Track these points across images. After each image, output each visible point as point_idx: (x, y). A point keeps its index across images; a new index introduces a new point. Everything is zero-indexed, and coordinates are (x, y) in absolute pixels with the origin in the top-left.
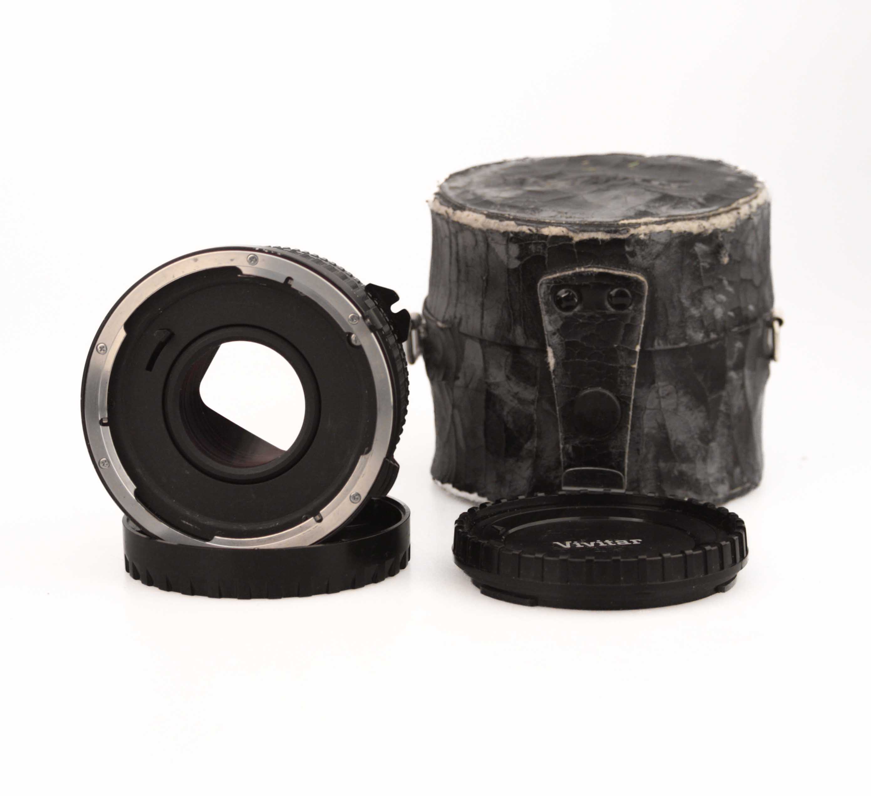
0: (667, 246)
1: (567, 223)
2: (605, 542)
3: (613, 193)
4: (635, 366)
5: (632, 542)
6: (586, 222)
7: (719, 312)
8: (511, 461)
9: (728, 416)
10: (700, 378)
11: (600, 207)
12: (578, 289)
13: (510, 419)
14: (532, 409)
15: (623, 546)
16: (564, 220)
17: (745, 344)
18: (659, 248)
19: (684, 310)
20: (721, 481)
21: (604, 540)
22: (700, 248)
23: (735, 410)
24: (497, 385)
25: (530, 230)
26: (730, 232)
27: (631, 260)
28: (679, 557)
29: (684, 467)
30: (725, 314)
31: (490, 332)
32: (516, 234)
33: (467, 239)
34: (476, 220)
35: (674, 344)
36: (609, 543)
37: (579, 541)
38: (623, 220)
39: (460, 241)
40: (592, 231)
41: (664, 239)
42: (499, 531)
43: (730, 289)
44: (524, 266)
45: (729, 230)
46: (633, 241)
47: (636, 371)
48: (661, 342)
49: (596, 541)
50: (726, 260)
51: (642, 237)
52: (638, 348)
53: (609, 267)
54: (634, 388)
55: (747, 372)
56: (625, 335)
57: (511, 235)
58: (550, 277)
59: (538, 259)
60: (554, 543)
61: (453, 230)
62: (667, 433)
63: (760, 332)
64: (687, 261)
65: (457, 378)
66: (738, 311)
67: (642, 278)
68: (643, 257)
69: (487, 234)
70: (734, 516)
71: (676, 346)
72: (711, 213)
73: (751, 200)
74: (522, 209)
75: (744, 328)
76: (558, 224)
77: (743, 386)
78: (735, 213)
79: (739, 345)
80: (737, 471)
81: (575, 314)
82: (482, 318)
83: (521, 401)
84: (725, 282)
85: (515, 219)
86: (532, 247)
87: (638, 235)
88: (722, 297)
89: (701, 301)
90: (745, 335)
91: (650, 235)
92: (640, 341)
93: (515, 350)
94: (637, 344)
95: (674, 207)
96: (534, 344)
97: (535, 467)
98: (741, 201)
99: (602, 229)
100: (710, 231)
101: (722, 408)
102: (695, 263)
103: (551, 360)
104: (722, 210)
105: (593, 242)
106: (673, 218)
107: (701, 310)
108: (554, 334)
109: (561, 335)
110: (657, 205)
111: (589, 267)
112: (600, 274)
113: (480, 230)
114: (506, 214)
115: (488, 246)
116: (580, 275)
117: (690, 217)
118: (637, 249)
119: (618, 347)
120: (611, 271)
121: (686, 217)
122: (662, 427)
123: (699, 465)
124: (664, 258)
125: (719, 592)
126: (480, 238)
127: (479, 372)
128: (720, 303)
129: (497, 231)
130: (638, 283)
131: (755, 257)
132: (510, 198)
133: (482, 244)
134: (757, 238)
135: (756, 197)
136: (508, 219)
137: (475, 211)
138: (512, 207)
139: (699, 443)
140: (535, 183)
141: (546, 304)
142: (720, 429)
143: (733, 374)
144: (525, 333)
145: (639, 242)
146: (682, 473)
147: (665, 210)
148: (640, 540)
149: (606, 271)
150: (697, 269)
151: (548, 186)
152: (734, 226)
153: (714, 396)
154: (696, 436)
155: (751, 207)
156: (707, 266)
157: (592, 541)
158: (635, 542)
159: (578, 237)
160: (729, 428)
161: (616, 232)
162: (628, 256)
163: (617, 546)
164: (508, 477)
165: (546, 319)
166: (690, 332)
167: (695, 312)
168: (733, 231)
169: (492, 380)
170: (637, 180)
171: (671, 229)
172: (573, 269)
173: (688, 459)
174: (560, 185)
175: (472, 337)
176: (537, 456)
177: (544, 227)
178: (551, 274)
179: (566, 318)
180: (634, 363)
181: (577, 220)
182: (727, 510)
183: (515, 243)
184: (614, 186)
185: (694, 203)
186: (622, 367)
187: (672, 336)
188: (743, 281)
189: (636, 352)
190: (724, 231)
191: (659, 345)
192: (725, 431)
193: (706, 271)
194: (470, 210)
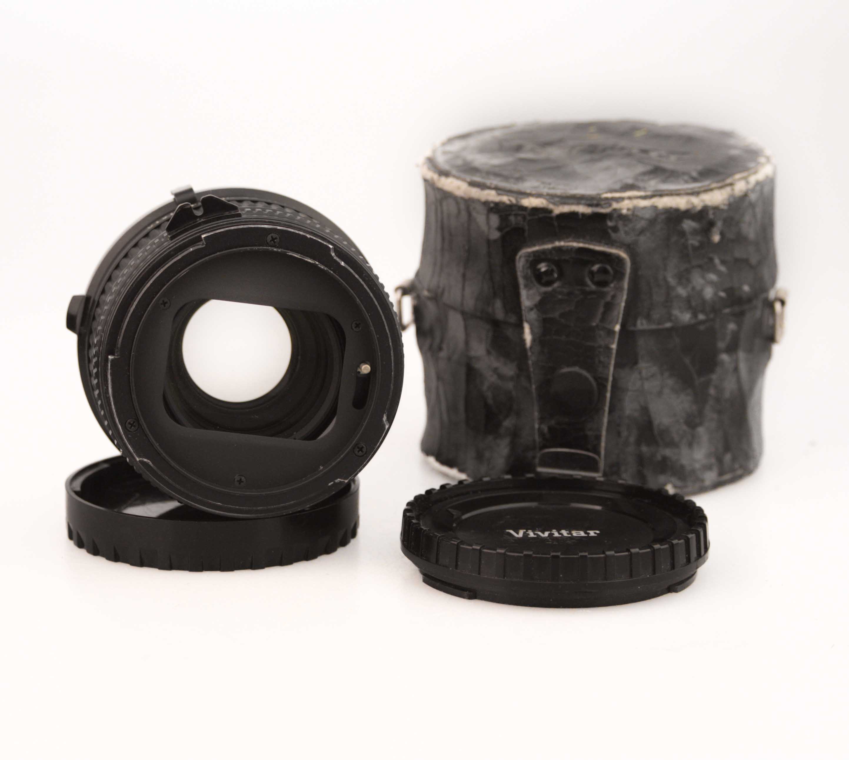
0: (652, 222)
1: (548, 195)
2: (560, 532)
3: (606, 163)
4: (614, 346)
5: (589, 534)
6: (568, 195)
7: (709, 293)
8: (490, 438)
9: (718, 400)
10: (687, 361)
11: (587, 178)
12: (558, 264)
13: (489, 395)
14: (510, 385)
15: (577, 538)
16: (545, 191)
17: (740, 325)
18: (641, 224)
19: (669, 289)
20: (709, 468)
21: (560, 530)
22: (688, 225)
23: (727, 395)
24: (478, 359)
25: (510, 200)
26: (722, 210)
27: (613, 235)
28: (625, 556)
29: (668, 452)
30: (716, 294)
31: (470, 304)
32: (497, 204)
33: (450, 207)
34: (459, 188)
35: (659, 324)
36: (565, 533)
37: (533, 530)
38: (606, 193)
39: (445, 208)
40: (572, 204)
41: (648, 215)
42: (453, 515)
43: (722, 268)
44: (504, 238)
45: (722, 207)
46: (615, 215)
47: (614, 352)
48: (644, 322)
49: (551, 531)
50: (716, 238)
51: (624, 212)
52: (617, 328)
53: (591, 241)
54: (612, 368)
55: (741, 355)
56: (604, 314)
57: (492, 205)
58: (530, 250)
59: (518, 231)
60: (507, 531)
61: (439, 196)
62: (649, 416)
63: (758, 313)
64: (674, 239)
65: (440, 349)
66: (730, 291)
67: (623, 255)
68: (626, 233)
69: (469, 202)
70: (700, 510)
71: (661, 327)
72: (702, 189)
73: (749, 176)
74: (506, 178)
75: (737, 309)
76: (539, 195)
77: (736, 369)
78: (728, 189)
79: (732, 326)
80: (728, 457)
81: (554, 290)
82: (463, 289)
83: (501, 377)
84: (717, 261)
85: (496, 188)
86: (512, 218)
87: (620, 209)
88: (713, 277)
89: (688, 280)
90: (739, 316)
91: (635, 209)
92: (620, 320)
93: (495, 324)
94: (617, 323)
95: (664, 181)
96: (513, 319)
97: (513, 445)
98: (738, 176)
99: (583, 202)
100: (699, 208)
101: (712, 391)
102: (683, 240)
103: (528, 337)
104: (714, 185)
105: (573, 215)
106: (659, 193)
107: (689, 289)
108: (531, 309)
109: (538, 310)
110: (646, 178)
111: (569, 241)
112: (580, 249)
113: (462, 198)
114: (488, 182)
115: (470, 215)
116: (559, 250)
117: (678, 192)
118: (620, 224)
119: (597, 326)
120: (592, 247)
121: (673, 192)
122: (645, 410)
123: (684, 450)
124: (648, 234)
125: (672, 593)
126: (462, 206)
127: (461, 345)
128: (711, 283)
129: (478, 201)
130: (619, 260)
131: (752, 235)
132: (499, 166)
133: (464, 214)
134: (754, 216)
135: (755, 173)
136: (489, 188)
137: (458, 178)
138: (497, 175)
139: (685, 427)
140: (532, 150)
141: (526, 278)
142: (710, 414)
143: (725, 357)
144: (504, 306)
145: (622, 217)
146: (665, 459)
147: (654, 184)
148: (598, 532)
149: (587, 246)
150: (685, 247)
151: (543, 154)
152: (726, 202)
153: (702, 379)
154: (682, 421)
155: (748, 183)
156: (696, 244)
157: (547, 531)
158: (592, 533)
159: (558, 210)
160: (719, 412)
161: (597, 205)
162: (610, 231)
163: (572, 538)
164: (487, 454)
165: (524, 293)
166: (676, 312)
167: (682, 291)
168: (725, 208)
169: (473, 353)
170: (635, 151)
171: (656, 204)
172: (552, 242)
173: (672, 444)
174: (555, 153)
175: (454, 309)
176: (515, 434)
177: (524, 198)
178: (530, 247)
179: (545, 293)
180: (613, 343)
181: (558, 192)
182: (694, 504)
183: (495, 213)
184: (609, 156)
185: (686, 178)
186: (600, 347)
187: (656, 315)
188: (737, 260)
189: (614, 332)
190: (716, 209)
191: (642, 324)
192: (715, 416)
193: (695, 249)
194: (455, 177)
